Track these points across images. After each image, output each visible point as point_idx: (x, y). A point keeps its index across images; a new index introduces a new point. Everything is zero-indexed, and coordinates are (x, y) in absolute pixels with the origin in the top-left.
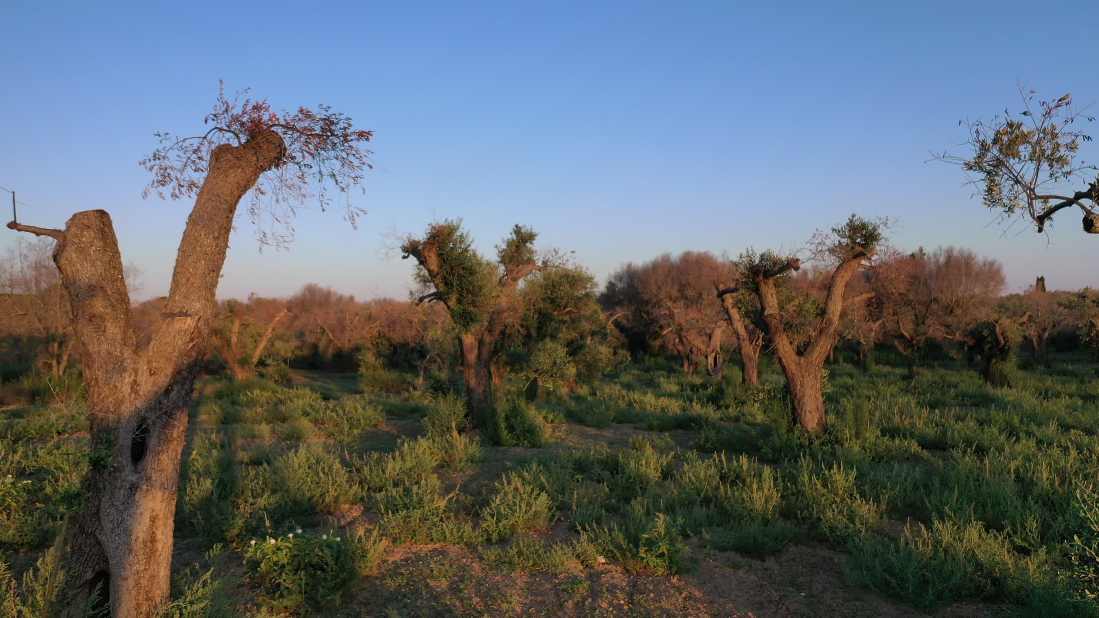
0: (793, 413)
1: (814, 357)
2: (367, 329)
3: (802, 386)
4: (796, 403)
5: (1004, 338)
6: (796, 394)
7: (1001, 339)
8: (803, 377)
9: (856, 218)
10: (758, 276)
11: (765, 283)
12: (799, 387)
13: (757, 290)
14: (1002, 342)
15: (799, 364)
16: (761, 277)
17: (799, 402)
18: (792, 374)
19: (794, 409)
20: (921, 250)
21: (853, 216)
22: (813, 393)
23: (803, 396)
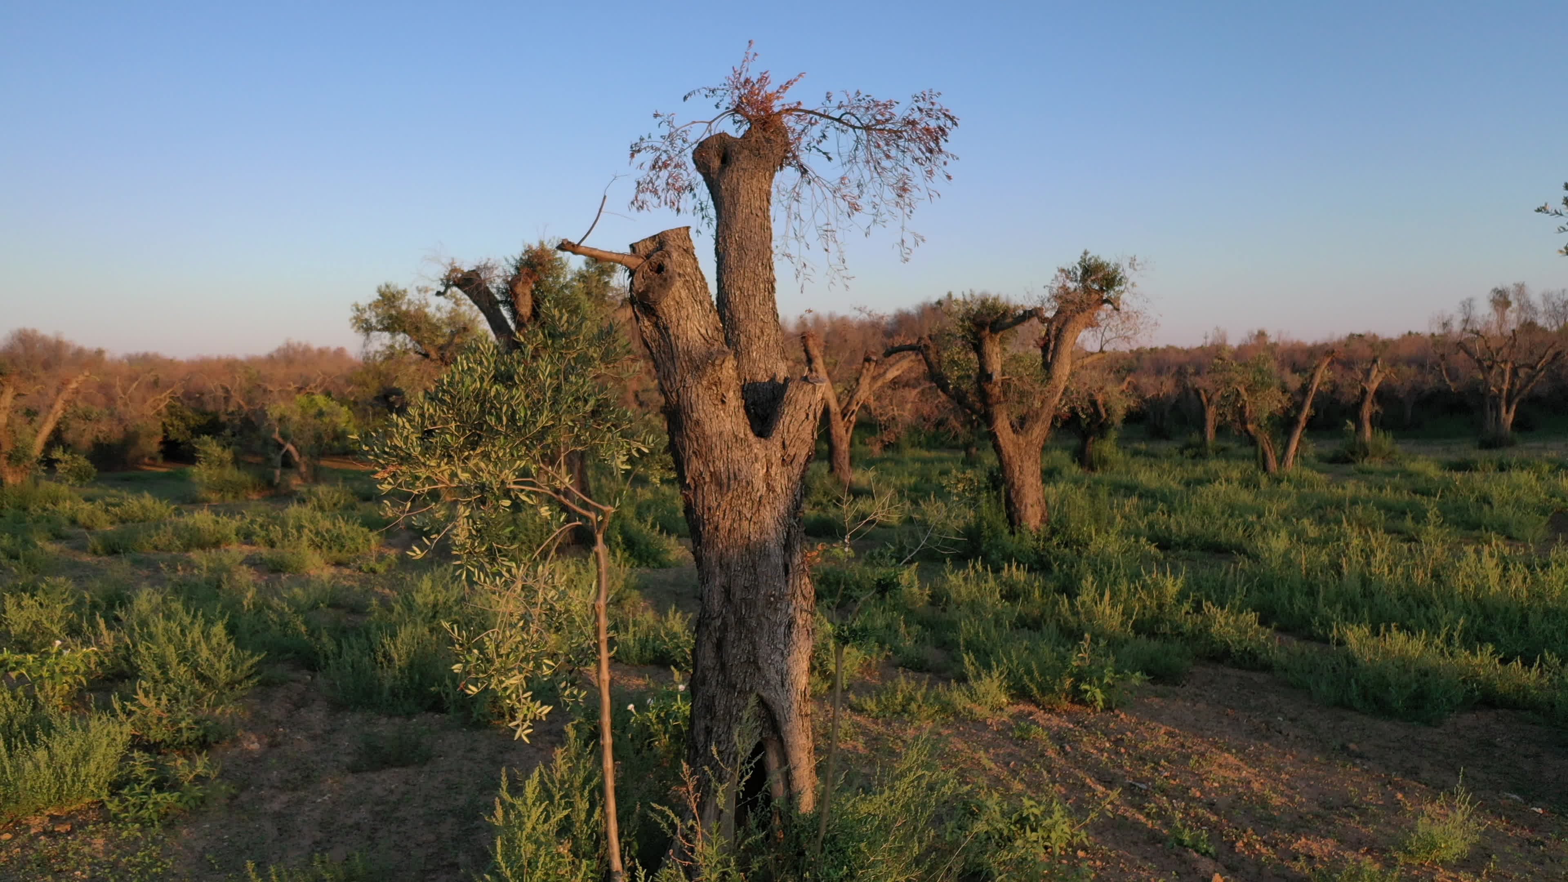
0: (1008, 507)
1: (1034, 435)
2: (150, 401)
3: (1021, 473)
4: (1013, 495)
5: (1106, 410)
6: (1013, 483)
7: (1103, 411)
8: (1022, 461)
9: (1088, 257)
10: (984, 329)
11: (991, 338)
12: (1017, 474)
13: (978, 348)
14: (1104, 415)
15: (1017, 445)
16: (987, 331)
17: (1018, 493)
18: (1010, 457)
19: (1009, 502)
20: (950, 295)
21: (1086, 253)
22: (1034, 482)
23: (1023, 485)
